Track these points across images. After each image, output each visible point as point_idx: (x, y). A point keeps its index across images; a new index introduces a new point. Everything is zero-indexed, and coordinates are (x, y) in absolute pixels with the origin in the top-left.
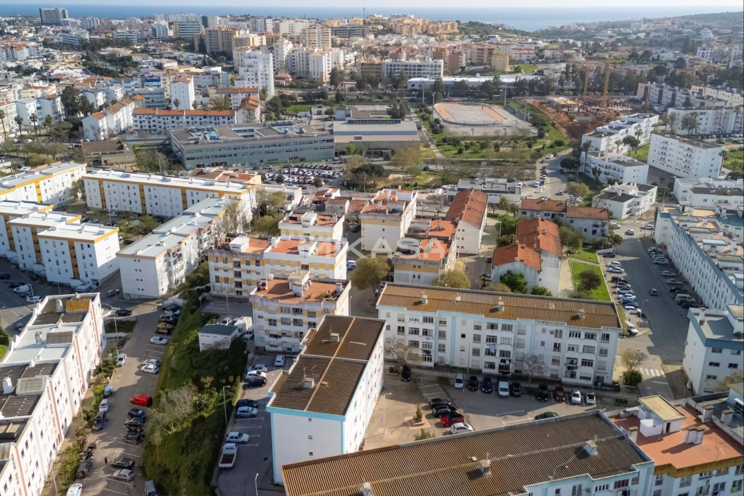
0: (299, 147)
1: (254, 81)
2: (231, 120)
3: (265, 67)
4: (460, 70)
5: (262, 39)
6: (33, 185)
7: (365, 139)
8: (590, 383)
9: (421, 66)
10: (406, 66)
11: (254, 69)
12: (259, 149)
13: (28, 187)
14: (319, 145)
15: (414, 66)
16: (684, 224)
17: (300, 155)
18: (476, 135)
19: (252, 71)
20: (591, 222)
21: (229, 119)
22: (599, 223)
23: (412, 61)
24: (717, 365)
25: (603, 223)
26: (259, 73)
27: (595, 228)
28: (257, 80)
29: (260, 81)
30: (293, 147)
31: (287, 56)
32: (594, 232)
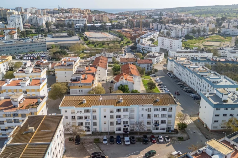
1: (14, 25)
2: (3, 39)
3: (19, 20)
4: (92, 22)
5: (19, 13)
7: (59, 43)
8: (165, 131)
9: (79, 21)
10: (74, 21)
11: (14, 21)
12: (14, 48)
14: (40, 45)
15: (76, 21)
16: (179, 62)
17: (32, 49)
18: (100, 41)
19: (13, 22)
20: (146, 65)
21: (2, 38)
22: (149, 65)
23: (75, 19)
24: (218, 115)
25: (150, 65)
26: (16, 23)
27: (148, 67)
28: (16, 25)
29: (17, 25)
31: (29, 18)
32: (148, 68)
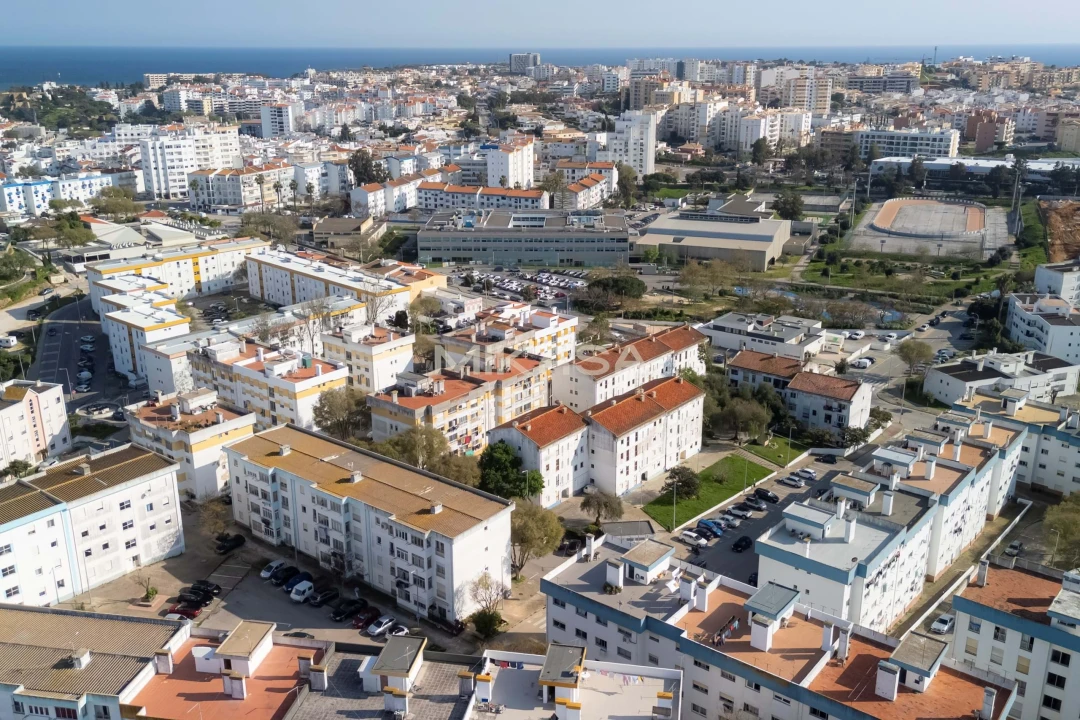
0: (574, 245)
1: (622, 152)
2: (536, 204)
3: (642, 133)
4: (995, 147)
5: (695, 94)
6: (190, 262)
7: (688, 241)
8: (425, 613)
9: (916, 139)
10: (892, 138)
11: (624, 136)
12: (518, 244)
13: (182, 262)
14: (604, 245)
15: (906, 138)
17: (576, 257)
19: (621, 139)
20: (824, 402)
21: (533, 202)
22: (835, 405)
23: (904, 131)
24: (563, 626)
25: (840, 406)
26: (631, 142)
27: (829, 412)
28: (627, 151)
29: (631, 152)
30: (566, 245)
31: (714, 119)
32: (828, 418)
